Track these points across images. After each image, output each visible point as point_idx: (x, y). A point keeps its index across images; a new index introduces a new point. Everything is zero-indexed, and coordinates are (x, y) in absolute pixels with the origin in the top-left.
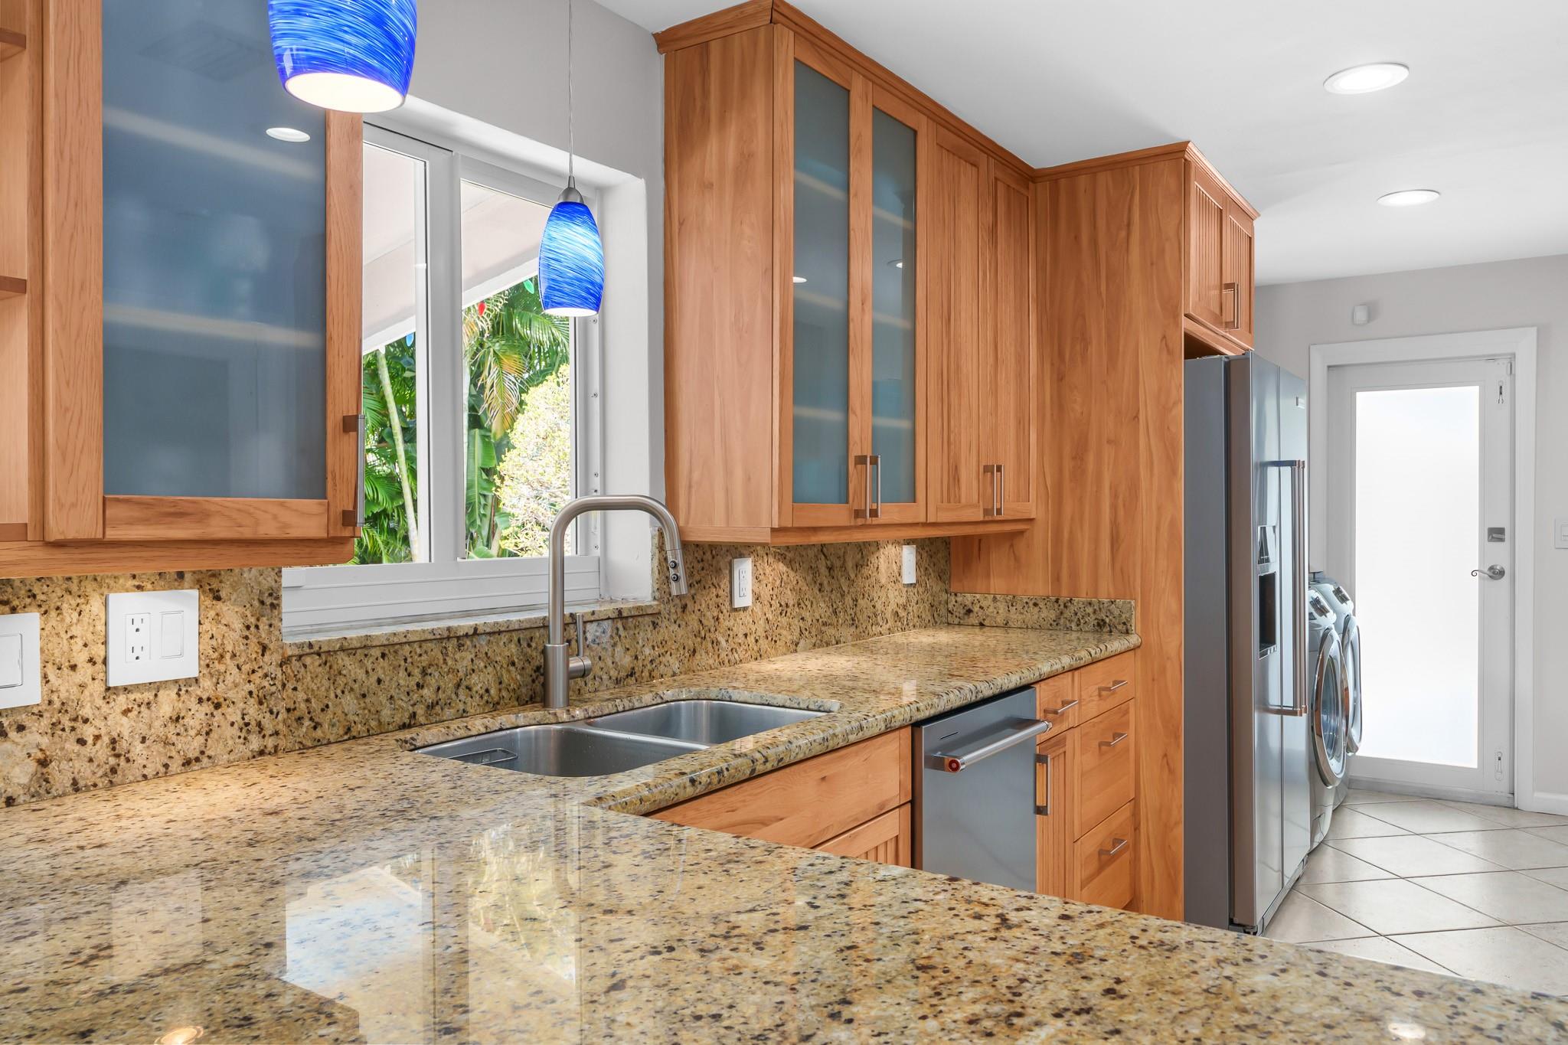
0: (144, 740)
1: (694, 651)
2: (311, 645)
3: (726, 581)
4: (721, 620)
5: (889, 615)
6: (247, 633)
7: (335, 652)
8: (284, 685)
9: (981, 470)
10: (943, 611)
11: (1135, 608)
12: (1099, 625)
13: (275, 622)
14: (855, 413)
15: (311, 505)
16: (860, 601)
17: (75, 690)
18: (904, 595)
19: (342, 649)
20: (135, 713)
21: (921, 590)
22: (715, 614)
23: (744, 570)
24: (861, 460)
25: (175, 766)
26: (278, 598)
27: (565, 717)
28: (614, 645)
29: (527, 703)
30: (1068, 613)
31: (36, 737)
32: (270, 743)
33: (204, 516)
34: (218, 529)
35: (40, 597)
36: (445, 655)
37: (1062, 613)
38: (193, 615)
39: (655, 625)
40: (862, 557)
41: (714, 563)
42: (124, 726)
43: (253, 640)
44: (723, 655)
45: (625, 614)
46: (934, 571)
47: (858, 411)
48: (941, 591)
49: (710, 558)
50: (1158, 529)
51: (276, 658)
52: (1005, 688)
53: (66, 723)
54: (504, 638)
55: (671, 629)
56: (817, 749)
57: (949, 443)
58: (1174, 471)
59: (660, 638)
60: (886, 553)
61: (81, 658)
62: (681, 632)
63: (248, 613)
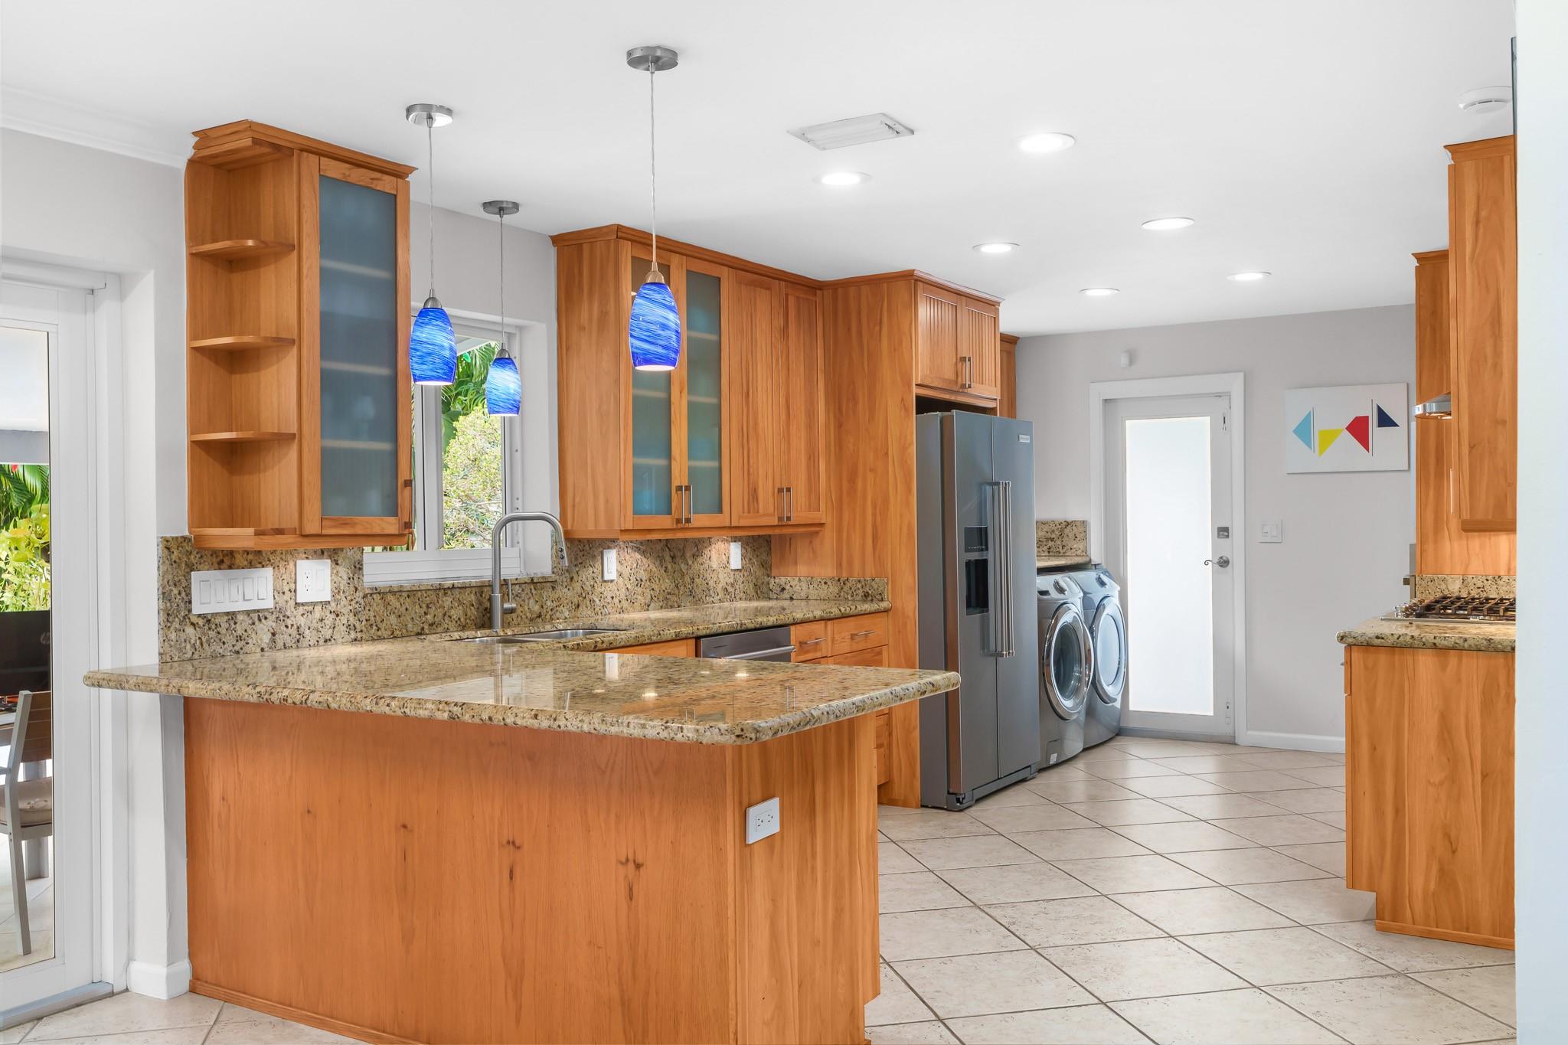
0: (309, 628)
1: (578, 606)
2: (376, 589)
3: (599, 563)
4: (596, 587)
5: (719, 590)
6: (349, 581)
7: (387, 593)
8: (365, 608)
9: (776, 490)
10: (765, 590)
11: (887, 584)
12: (865, 595)
13: (361, 576)
14: (675, 460)
15: (392, 519)
16: (696, 580)
17: (284, 603)
18: (732, 576)
19: (390, 592)
20: (305, 616)
21: (746, 574)
22: (592, 583)
23: (611, 558)
24: (679, 488)
25: (321, 642)
26: (362, 565)
27: (502, 634)
28: (529, 599)
29: (480, 627)
30: (846, 588)
31: (271, 623)
32: (359, 635)
33: (353, 524)
34: (359, 530)
35: (272, 561)
36: (438, 598)
37: (842, 588)
38: (328, 571)
39: (553, 588)
40: (698, 550)
41: (591, 552)
42: (302, 621)
43: (352, 585)
44: (597, 609)
45: (535, 581)
46: (757, 561)
47: (678, 459)
48: (763, 575)
49: (588, 549)
50: (901, 529)
51: (361, 594)
52: (764, 625)
53: (282, 618)
54: (468, 591)
55: (563, 591)
56: (632, 642)
57: (748, 472)
58: (909, 490)
59: (557, 596)
60: (717, 547)
61: (286, 589)
62: (569, 593)
63: (349, 572)
